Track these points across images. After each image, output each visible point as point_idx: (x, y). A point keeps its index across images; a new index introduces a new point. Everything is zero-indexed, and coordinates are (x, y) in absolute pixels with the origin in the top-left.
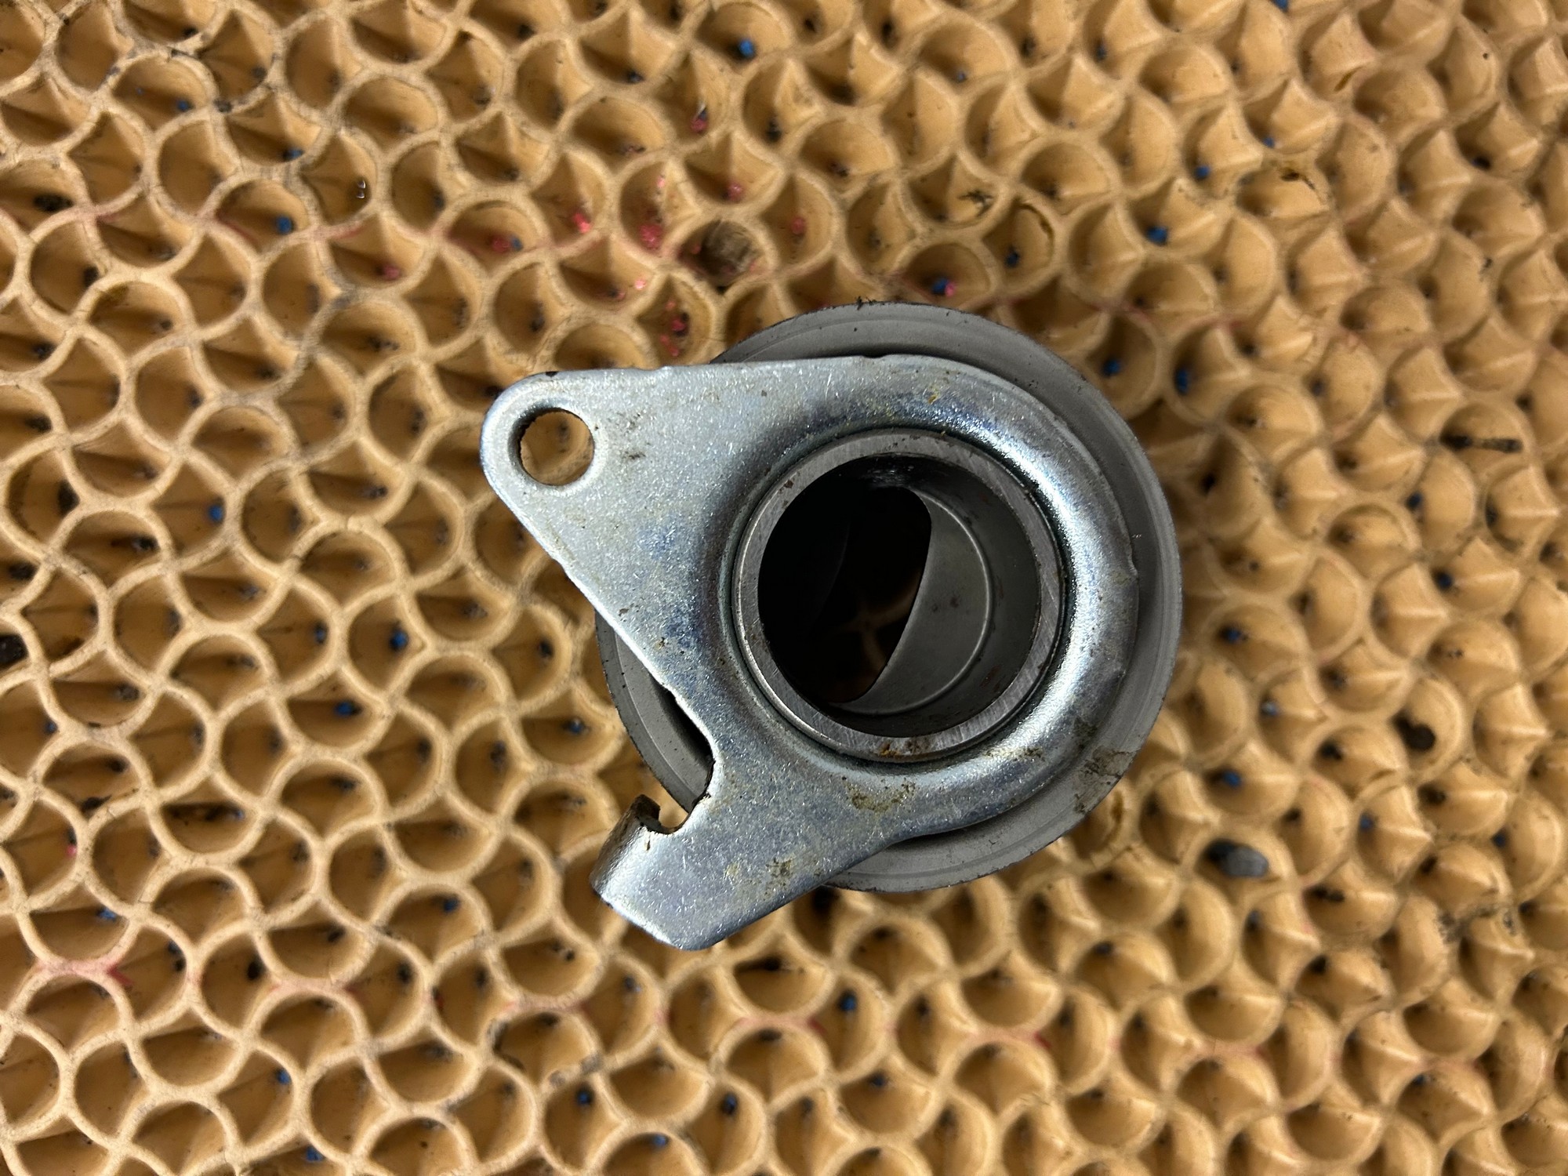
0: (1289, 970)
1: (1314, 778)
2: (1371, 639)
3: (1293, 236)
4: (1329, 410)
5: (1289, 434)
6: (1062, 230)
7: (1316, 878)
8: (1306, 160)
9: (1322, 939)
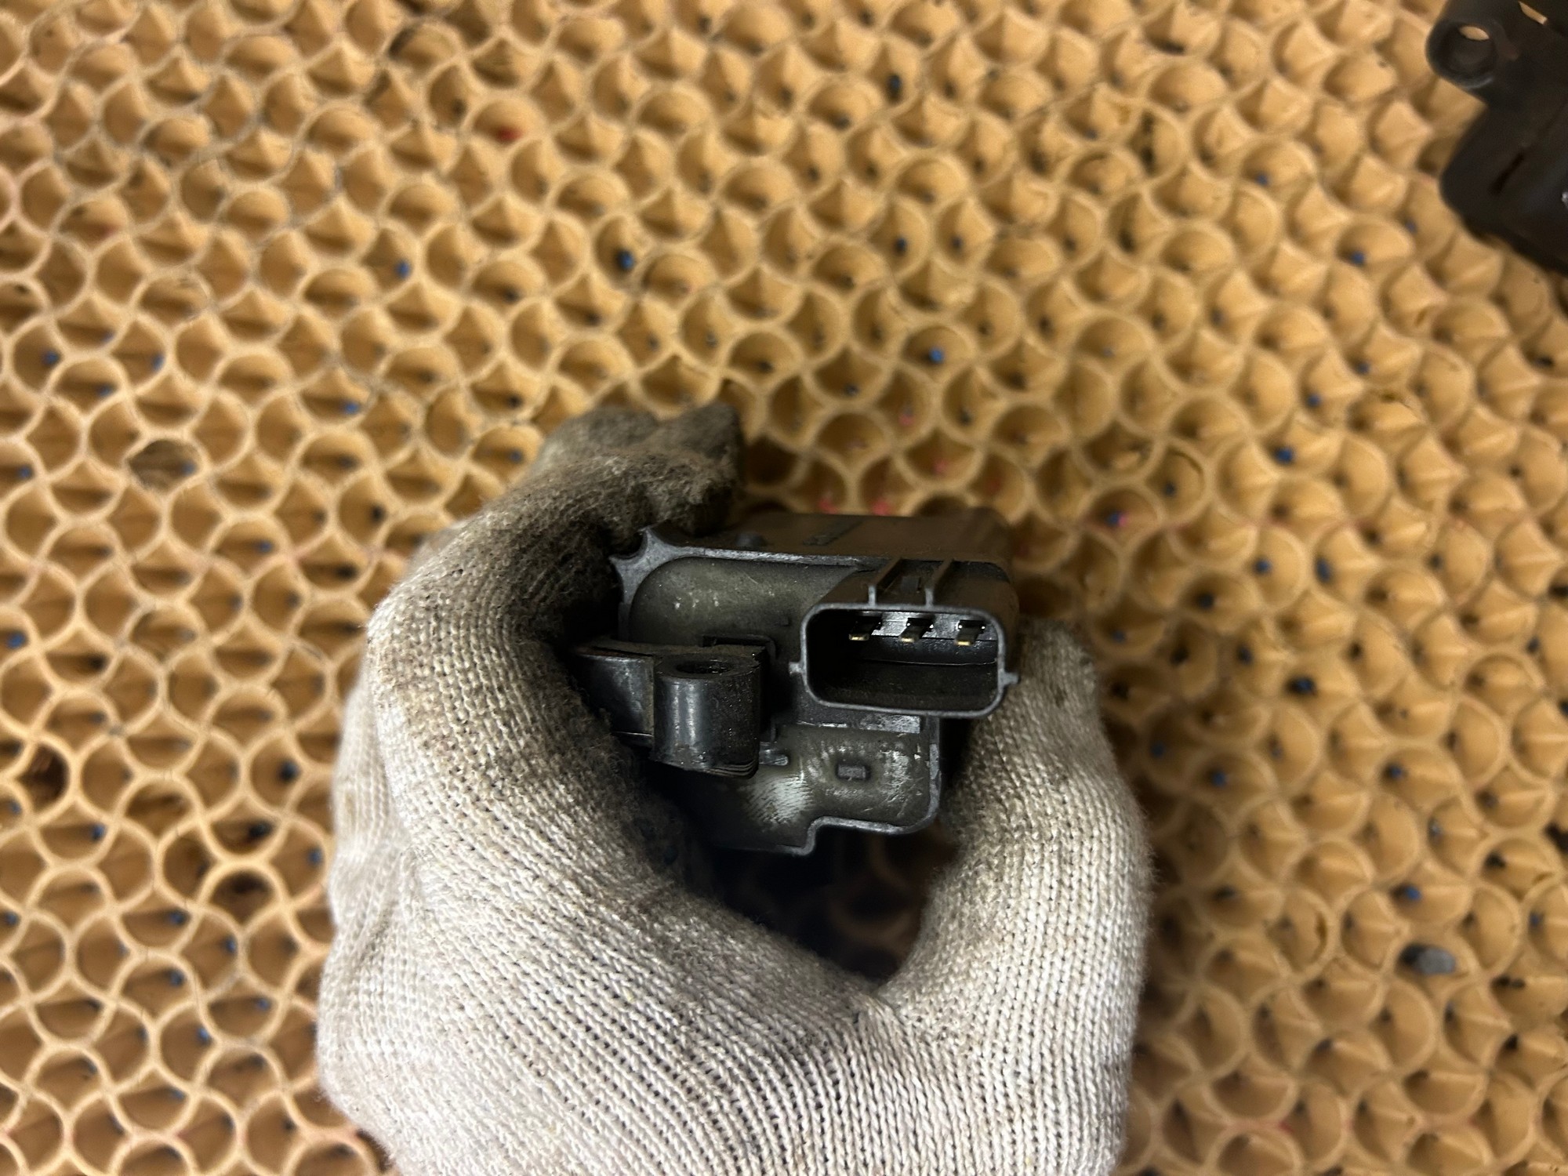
0: (1487, 1051)
1: (1484, 885)
2: (1516, 766)
3: (1397, 447)
4: (1449, 583)
5: (1418, 605)
6: (1210, 468)
7: (1499, 970)
8: (1399, 386)
9: (1512, 1021)
